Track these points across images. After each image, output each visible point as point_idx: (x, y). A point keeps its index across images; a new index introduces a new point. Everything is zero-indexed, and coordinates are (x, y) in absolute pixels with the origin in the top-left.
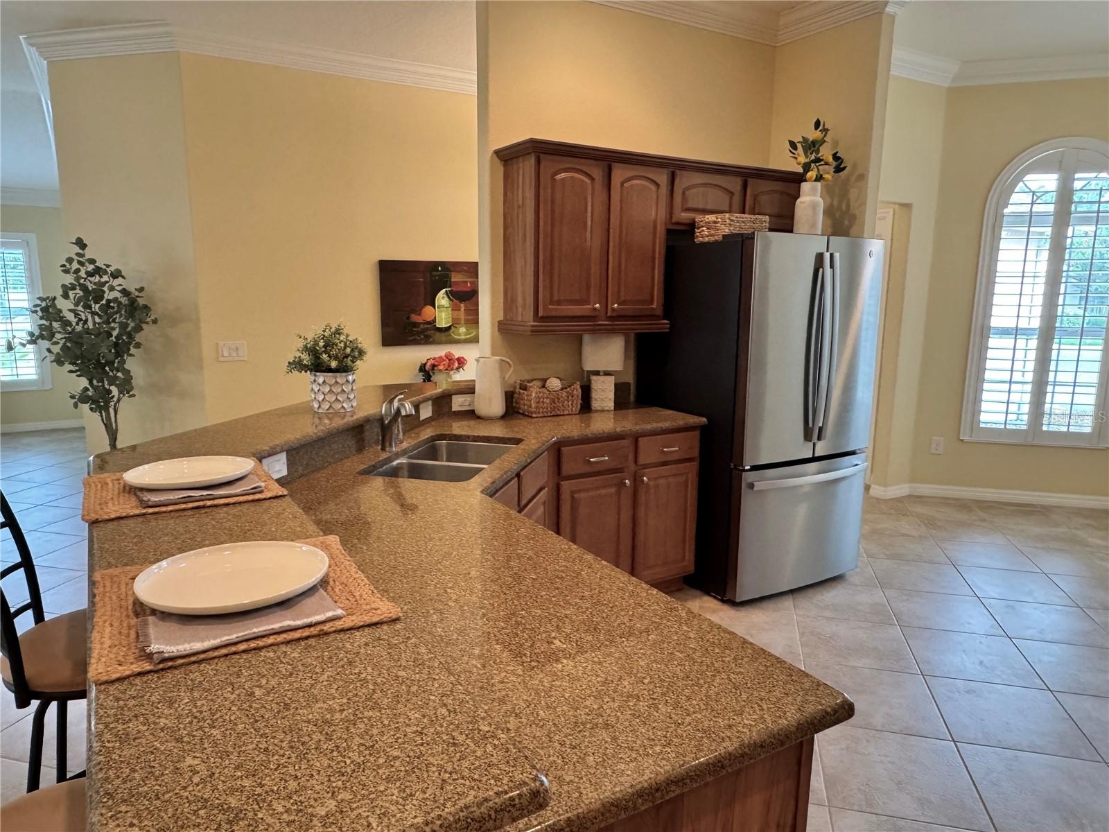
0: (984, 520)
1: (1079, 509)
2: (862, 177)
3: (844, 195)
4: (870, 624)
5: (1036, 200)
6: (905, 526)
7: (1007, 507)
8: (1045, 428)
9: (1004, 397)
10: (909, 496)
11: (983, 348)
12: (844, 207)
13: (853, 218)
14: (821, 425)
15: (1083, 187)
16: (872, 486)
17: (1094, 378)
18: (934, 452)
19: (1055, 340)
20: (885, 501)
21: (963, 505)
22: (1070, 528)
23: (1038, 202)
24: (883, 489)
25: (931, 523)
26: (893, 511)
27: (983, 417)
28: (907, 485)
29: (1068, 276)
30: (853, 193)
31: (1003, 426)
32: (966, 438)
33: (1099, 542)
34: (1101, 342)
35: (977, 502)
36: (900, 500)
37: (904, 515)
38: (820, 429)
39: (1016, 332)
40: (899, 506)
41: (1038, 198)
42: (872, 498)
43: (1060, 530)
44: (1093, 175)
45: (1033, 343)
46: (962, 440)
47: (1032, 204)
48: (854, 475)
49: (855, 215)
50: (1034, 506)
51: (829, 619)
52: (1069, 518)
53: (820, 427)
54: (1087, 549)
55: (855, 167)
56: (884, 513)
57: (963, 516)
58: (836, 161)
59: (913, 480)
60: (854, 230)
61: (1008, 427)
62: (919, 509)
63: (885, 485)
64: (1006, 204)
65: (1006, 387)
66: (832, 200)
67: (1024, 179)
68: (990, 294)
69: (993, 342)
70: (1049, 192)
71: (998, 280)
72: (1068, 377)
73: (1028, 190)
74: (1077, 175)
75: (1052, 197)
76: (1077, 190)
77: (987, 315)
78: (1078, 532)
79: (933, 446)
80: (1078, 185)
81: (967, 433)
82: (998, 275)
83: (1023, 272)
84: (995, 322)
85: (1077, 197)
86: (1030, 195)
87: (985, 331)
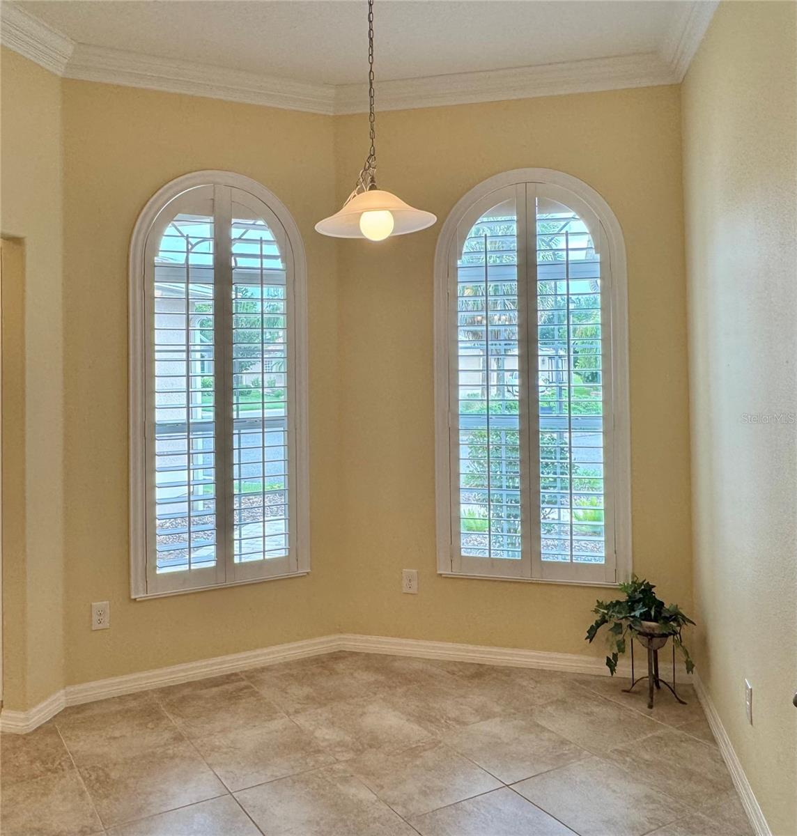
0: (179, 738)
5: (191, 249)
8: (236, 560)
10: (67, 712)
11: (148, 456)
15: (242, 236)
17: (282, 483)
18: (96, 626)
22: (289, 714)
23: (193, 251)
24: (22, 715)
27: (161, 559)
28: (62, 692)
31: (186, 568)
32: (139, 595)
36: (46, 730)
39: (188, 428)
41: (193, 246)
43: (277, 724)
44: (251, 222)
45: (209, 444)
46: (135, 599)
47: (188, 252)
59: (72, 677)
61: (194, 567)
63: (24, 707)
64: (155, 251)
68: (148, 376)
69: (160, 446)
70: (204, 239)
71: (157, 356)
72: (257, 486)
73: (180, 235)
74: (234, 221)
75: (209, 246)
76: (235, 239)
77: (148, 407)
78: (301, 720)
79: (95, 618)
80: (235, 233)
81: (141, 585)
82: (157, 348)
83: (188, 345)
84: (160, 417)
85: (236, 248)
86: (183, 241)
87: (149, 430)
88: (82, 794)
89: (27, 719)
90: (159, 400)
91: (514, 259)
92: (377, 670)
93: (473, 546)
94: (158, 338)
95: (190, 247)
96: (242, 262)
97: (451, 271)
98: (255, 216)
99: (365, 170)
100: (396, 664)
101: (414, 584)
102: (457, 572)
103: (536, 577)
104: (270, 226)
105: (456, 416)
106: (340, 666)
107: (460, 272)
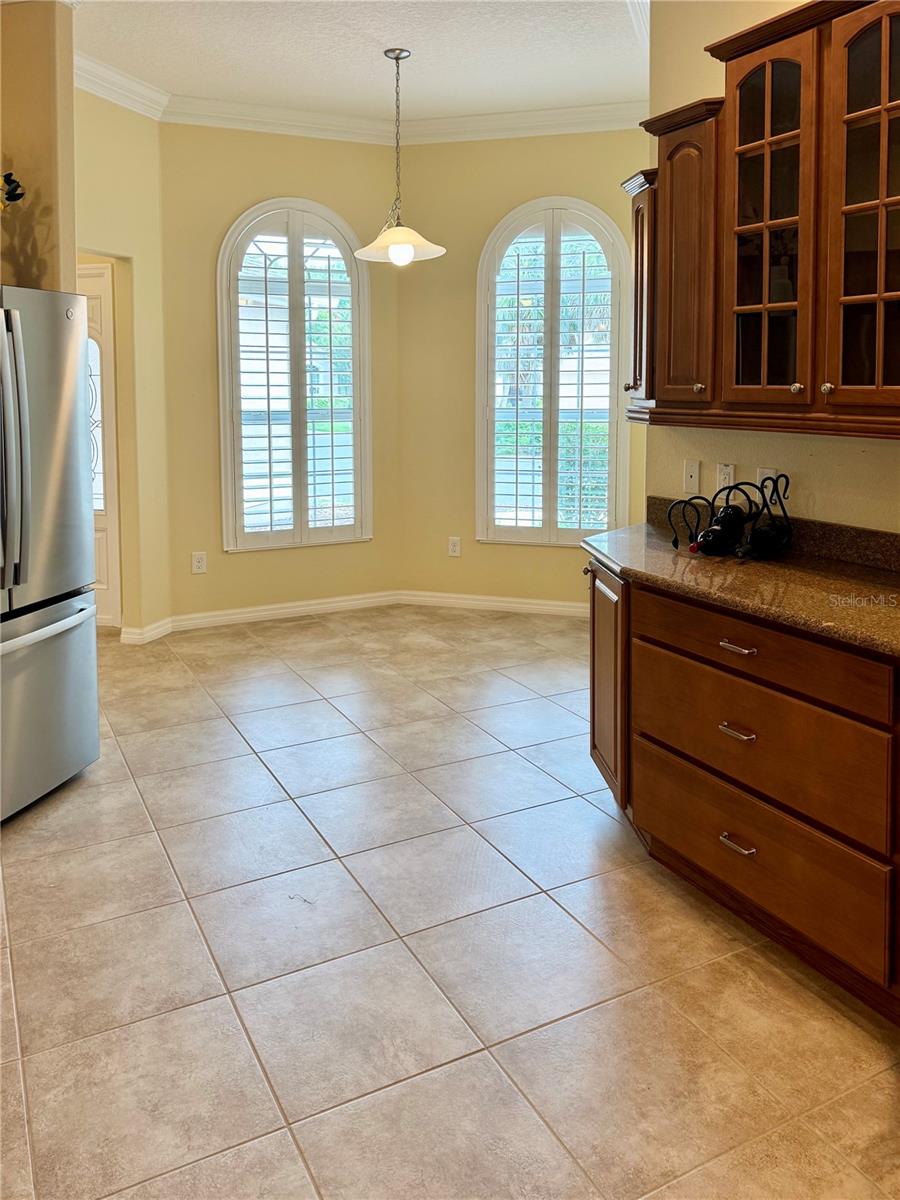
0: (260, 647)
1: (352, 611)
2: (49, 210)
3: (27, 235)
4: (117, 843)
6: (169, 677)
7: (283, 625)
8: (311, 525)
9: (265, 494)
10: (173, 634)
11: (237, 438)
12: (29, 249)
13: (43, 266)
14: (17, 561)
15: (313, 253)
16: (123, 630)
17: (349, 464)
18: (195, 570)
19: (309, 424)
20: (142, 646)
21: (237, 632)
22: (346, 636)
23: (271, 266)
25: (199, 665)
26: (152, 660)
27: (248, 520)
28: (170, 619)
29: (311, 353)
30: (39, 231)
31: (269, 529)
32: (231, 548)
33: (376, 646)
34: (350, 425)
35: (254, 624)
36: (159, 642)
37: (166, 661)
38: (17, 568)
39: (268, 417)
40: (159, 651)
41: (271, 262)
42: (125, 645)
43: (336, 641)
44: (322, 241)
45: (286, 430)
46: (226, 552)
47: (266, 268)
48: (80, 625)
49: (44, 262)
50: (310, 617)
51: (56, 855)
52: (345, 624)
53: (16, 565)
54: (364, 656)
55: (38, 195)
56: (140, 665)
57: (239, 647)
58: (9, 185)
59: (174, 613)
60: (45, 281)
61: (275, 528)
62: (186, 649)
63: (140, 626)
64: (240, 267)
65: (266, 482)
66: (12, 238)
67: (256, 239)
68: (235, 372)
69: (246, 430)
70: (280, 256)
71: (242, 355)
72: (326, 465)
73: (260, 252)
74: (305, 241)
75: (284, 263)
76: (308, 257)
77: (235, 398)
78: (355, 639)
79: (195, 564)
80: (307, 251)
81: (231, 542)
82: (241, 349)
83: (267, 346)
84: (245, 406)
85: (309, 264)
86: (262, 259)
87: (236, 417)
88: (185, 671)
89: (141, 634)
90: (244, 392)
91: (542, 275)
92: (424, 614)
93: (504, 518)
94: (243, 340)
95: (268, 262)
96: (315, 276)
97: (491, 287)
98: (324, 236)
99: (393, 210)
100: (440, 611)
101: (458, 548)
102: (491, 537)
103: (553, 541)
104: (338, 245)
105: (493, 410)
106: (395, 612)
107: (498, 286)
